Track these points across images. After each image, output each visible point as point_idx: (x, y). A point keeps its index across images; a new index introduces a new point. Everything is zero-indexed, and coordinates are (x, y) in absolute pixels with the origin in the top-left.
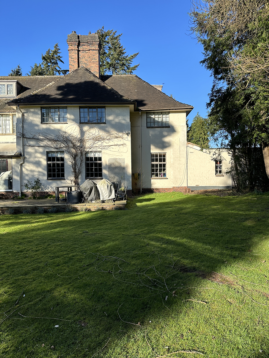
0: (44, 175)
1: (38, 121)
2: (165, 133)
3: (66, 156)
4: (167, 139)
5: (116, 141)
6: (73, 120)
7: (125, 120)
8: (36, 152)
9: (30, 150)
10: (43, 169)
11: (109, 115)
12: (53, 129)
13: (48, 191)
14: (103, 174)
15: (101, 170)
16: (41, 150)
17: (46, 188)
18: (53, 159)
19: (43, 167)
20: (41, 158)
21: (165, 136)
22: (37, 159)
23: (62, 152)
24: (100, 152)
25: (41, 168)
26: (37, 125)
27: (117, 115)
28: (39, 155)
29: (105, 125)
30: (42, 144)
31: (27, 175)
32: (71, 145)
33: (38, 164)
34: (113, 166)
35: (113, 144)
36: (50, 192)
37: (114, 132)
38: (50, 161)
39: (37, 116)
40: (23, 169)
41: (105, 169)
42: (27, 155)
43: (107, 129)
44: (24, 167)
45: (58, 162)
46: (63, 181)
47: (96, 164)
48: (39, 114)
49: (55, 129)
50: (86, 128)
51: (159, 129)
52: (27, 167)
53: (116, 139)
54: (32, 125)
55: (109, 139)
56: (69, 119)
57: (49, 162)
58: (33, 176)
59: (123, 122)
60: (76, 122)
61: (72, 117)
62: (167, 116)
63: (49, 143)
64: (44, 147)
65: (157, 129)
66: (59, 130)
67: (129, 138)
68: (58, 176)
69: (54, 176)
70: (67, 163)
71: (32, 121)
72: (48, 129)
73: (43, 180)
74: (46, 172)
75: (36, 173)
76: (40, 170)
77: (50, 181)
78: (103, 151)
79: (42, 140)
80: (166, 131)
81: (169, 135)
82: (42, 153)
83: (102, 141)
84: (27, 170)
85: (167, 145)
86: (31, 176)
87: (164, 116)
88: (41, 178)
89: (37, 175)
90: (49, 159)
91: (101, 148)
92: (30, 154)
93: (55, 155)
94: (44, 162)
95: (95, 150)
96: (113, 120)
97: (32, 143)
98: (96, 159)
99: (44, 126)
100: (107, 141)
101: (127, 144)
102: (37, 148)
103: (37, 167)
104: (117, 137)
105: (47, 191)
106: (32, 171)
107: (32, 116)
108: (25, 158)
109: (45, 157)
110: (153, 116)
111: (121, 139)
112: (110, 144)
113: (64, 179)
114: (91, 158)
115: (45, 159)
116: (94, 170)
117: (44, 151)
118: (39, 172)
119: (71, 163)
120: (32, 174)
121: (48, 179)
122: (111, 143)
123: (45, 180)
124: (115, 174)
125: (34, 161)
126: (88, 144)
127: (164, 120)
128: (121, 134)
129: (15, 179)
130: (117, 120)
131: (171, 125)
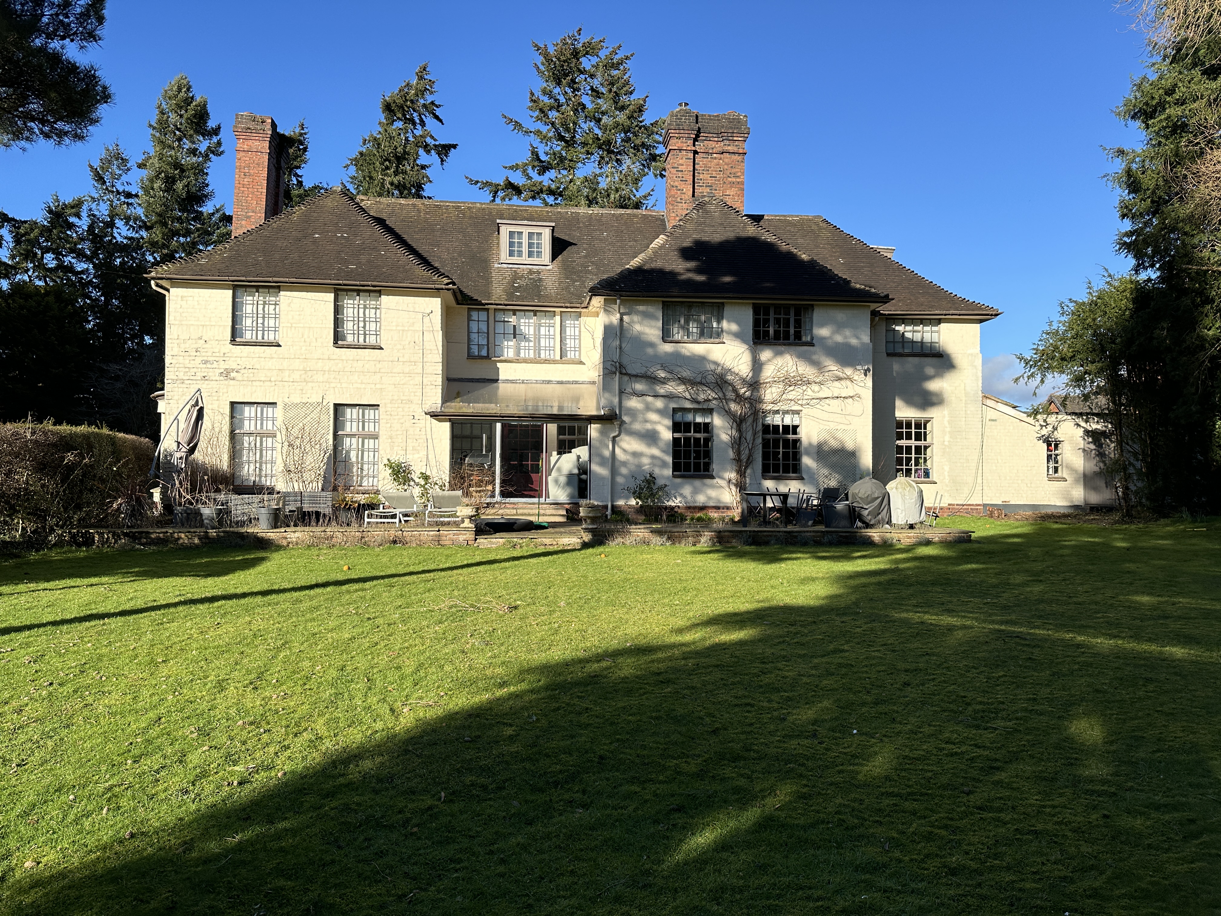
0: (664, 464)
1: (654, 335)
2: (930, 371)
3: (717, 421)
4: (933, 385)
5: (837, 388)
6: (738, 336)
7: (858, 338)
8: (648, 408)
9: (633, 403)
10: (664, 451)
11: (822, 325)
12: (688, 354)
13: (673, 504)
14: (803, 466)
15: (796, 457)
16: (659, 404)
17: (669, 496)
18: (687, 427)
19: (661, 444)
20: (659, 423)
21: (929, 378)
22: (649, 426)
23: (710, 411)
24: (798, 412)
25: (659, 448)
26: (652, 345)
27: (840, 327)
28: (653, 416)
29: (811, 348)
30: (661, 390)
31: (624, 464)
32: (731, 395)
33: (651, 437)
34: (826, 448)
35: (830, 396)
36: (679, 507)
37: (833, 367)
38: (680, 432)
39: (653, 323)
40: (618, 451)
41: (808, 454)
42: (625, 415)
43: (815, 357)
44: (619, 446)
45: (698, 435)
46: (708, 481)
47: (786, 442)
48: (657, 319)
49: (695, 355)
50: (766, 354)
51: (916, 360)
52: (625, 445)
53: (837, 384)
54: (641, 343)
55: (820, 383)
56: (729, 333)
57: (677, 435)
58: (639, 466)
59: (854, 341)
60: (744, 341)
61: (734, 327)
62: (934, 328)
63: (681, 389)
64: (669, 397)
65: (911, 359)
66: (703, 359)
67: (869, 382)
68: (697, 468)
69: (687, 468)
70: (718, 436)
71: (640, 333)
72: (677, 356)
73: (663, 477)
74: (669, 459)
75: (646, 461)
76: (656, 452)
77: (678, 480)
78: (805, 411)
79: (663, 382)
80: (933, 366)
81: (939, 374)
82: (660, 412)
83: (805, 388)
84: (624, 451)
85: (934, 399)
86: (633, 468)
87: (927, 328)
88: (657, 471)
89: (650, 464)
90: (676, 427)
91: (800, 402)
92: (633, 413)
93: (689, 417)
94: (667, 435)
95: (785, 408)
96: (830, 338)
97: (639, 386)
98: (786, 428)
99: (668, 348)
100: (816, 387)
101: (863, 396)
102: (650, 399)
103: (649, 445)
104: (839, 379)
105: (671, 503)
106: (635, 454)
107: (640, 323)
108: (623, 423)
109: (669, 422)
110: (900, 328)
111: (848, 383)
112: (822, 395)
113: (712, 477)
114: (776, 427)
115: (668, 428)
116: (781, 456)
117: (666, 407)
118: (653, 457)
119: (728, 437)
120: (636, 461)
121: (674, 476)
122: (825, 392)
123: (668, 478)
124: (834, 467)
125: (643, 431)
126: (770, 394)
127: (927, 338)
128: (849, 371)
129: (597, 475)
130: (839, 338)
131: (943, 351)
